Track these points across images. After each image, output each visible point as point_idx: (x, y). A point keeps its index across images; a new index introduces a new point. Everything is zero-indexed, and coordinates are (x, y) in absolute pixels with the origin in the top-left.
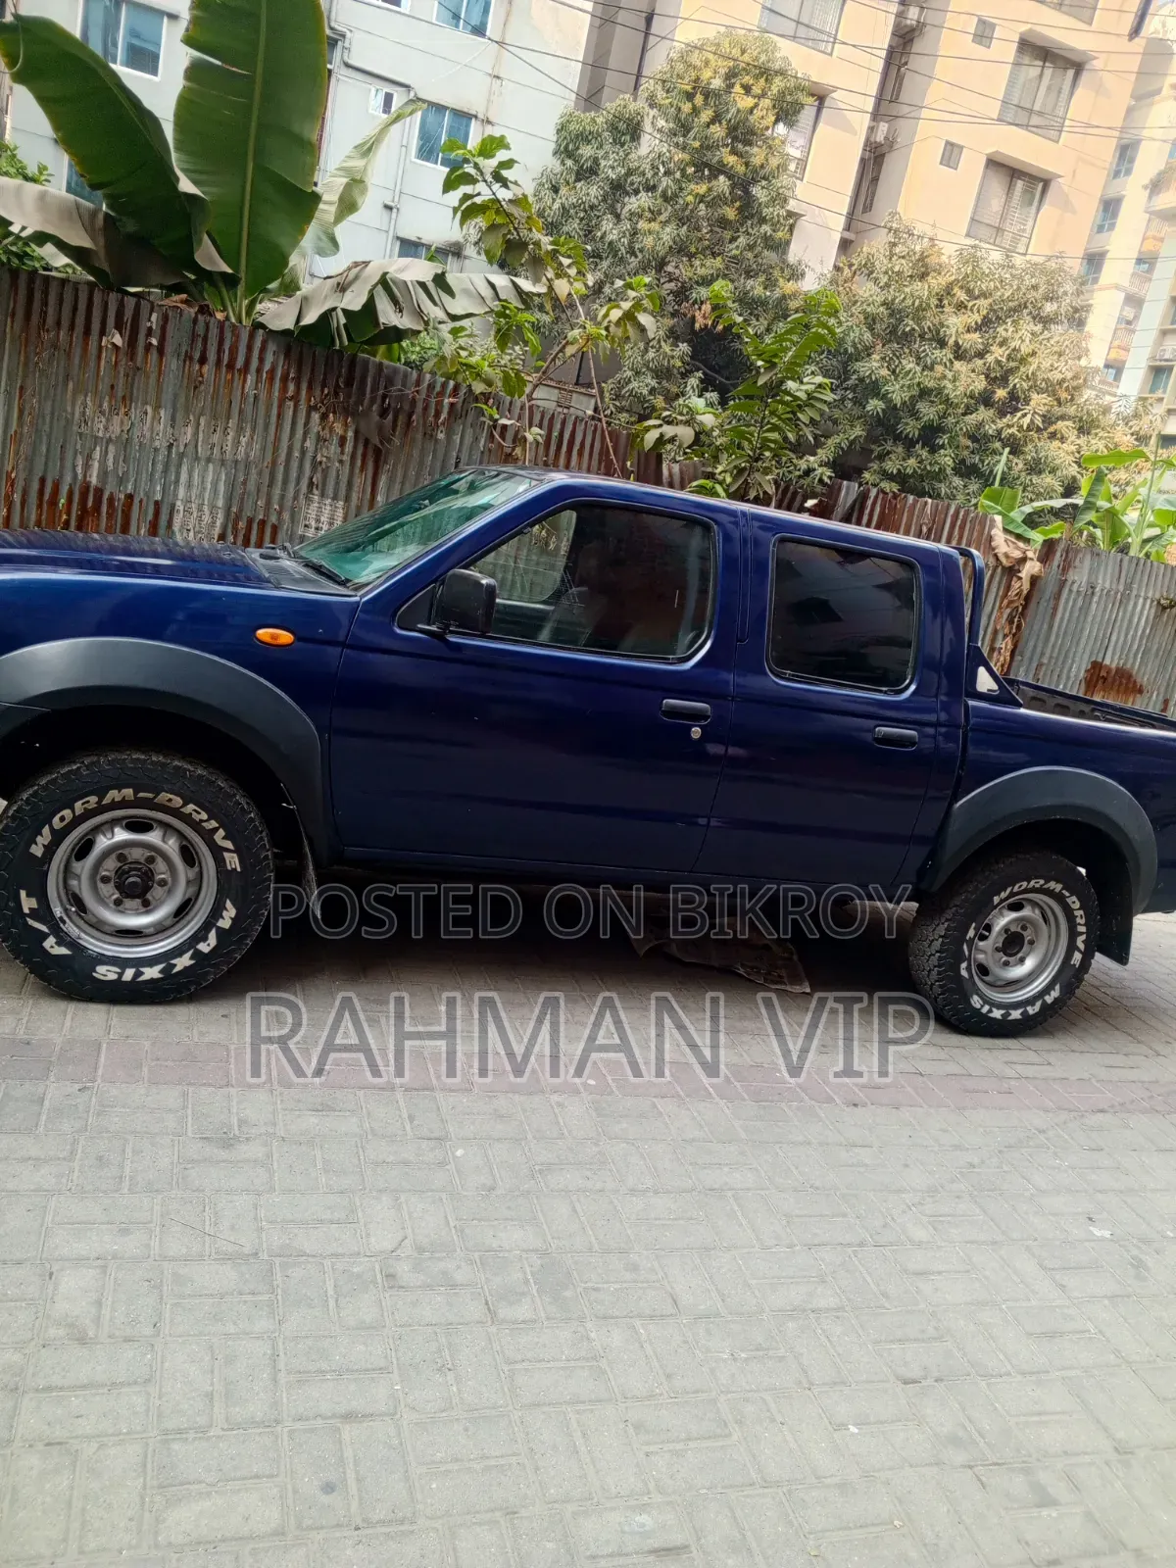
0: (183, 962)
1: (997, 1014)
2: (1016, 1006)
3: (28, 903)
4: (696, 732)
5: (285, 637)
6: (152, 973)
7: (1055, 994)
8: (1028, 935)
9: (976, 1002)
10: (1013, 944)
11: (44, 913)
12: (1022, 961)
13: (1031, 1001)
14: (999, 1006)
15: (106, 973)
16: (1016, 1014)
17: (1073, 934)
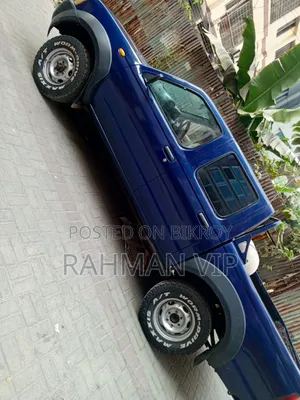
0: (49, 87)
1: (150, 325)
2: (156, 332)
3: (45, 51)
4: (165, 160)
5: (124, 54)
6: (44, 83)
7: (168, 345)
8: (181, 322)
9: (149, 313)
10: (175, 318)
11: (45, 56)
12: (172, 326)
13: (161, 338)
14: (153, 325)
15: (39, 75)
16: (153, 333)
17: (189, 339)
